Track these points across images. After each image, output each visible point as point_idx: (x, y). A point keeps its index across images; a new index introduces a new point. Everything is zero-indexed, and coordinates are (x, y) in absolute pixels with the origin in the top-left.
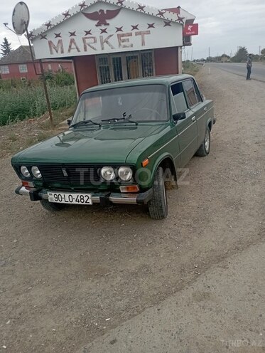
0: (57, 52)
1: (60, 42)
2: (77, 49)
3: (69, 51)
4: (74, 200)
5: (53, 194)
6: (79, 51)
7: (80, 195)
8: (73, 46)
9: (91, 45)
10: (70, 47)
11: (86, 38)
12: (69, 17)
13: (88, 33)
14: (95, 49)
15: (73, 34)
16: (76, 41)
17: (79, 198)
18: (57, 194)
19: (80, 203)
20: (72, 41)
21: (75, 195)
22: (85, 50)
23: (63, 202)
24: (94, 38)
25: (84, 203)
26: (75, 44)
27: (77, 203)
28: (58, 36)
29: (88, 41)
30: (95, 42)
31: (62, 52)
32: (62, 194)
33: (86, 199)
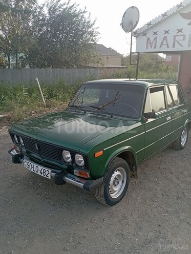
0: (151, 47)
1: (156, 38)
2: (167, 45)
3: (160, 47)
4: (39, 172)
5: (27, 162)
6: (168, 47)
7: (43, 168)
8: (165, 43)
9: (180, 42)
10: (162, 43)
11: (177, 36)
12: (165, 17)
13: (180, 31)
14: (182, 46)
15: (167, 32)
16: (168, 38)
17: (42, 171)
18: (30, 163)
19: (42, 175)
20: (165, 38)
21: (40, 168)
22: (174, 46)
23: (32, 170)
24: (184, 35)
25: (45, 176)
26: (167, 41)
27: (40, 174)
28: (155, 33)
29: (177, 38)
30: (184, 39)
31: (155, 47)
32: (32, 164)
33: (47, 173)
